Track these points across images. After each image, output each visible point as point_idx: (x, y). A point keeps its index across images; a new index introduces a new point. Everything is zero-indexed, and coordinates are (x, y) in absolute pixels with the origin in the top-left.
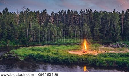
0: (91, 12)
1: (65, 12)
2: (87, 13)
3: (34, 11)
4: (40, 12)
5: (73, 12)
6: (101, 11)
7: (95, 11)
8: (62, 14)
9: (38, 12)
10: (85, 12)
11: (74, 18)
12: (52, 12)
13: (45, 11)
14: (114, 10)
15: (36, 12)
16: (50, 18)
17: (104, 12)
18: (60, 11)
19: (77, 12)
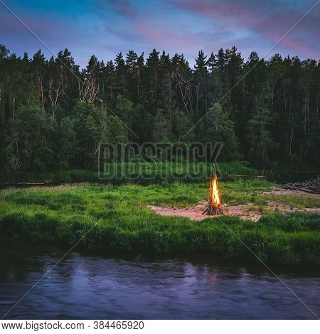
0: (237, 59)
1: (141, 59)
2: (221, 61)
3: (26, 55)
4: (47, 58)
5: (171, 58)
6: (277, 59)
7: (254, 55)
8: (128, 66)
9: (39, 57)
10: (216, 58)
11: (174, 83)
12: (93, 61)
13: (64, 57)
15: (31, 57)
16: (83, 80)
17: (288, 61)
18: (120, 56)
19: (186, 59)
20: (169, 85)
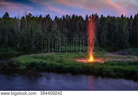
0: (97, 17)
1: (70, 17)
2: (93, 18)
4: (43, 17)
5: (78, 17)
6: (109, 17)
7: (102, 16)
8: (66, 19)
9: (41, 17)
10: (91, 17)
11: (79, 24)
12: (56, 17)
13: (48, 16)
14: (122, 15)
15: (38, 17)
16: (53, 23)
17: (112, 17)
18: (64, 16)
19: (83, 17)
20: (78, 24)
